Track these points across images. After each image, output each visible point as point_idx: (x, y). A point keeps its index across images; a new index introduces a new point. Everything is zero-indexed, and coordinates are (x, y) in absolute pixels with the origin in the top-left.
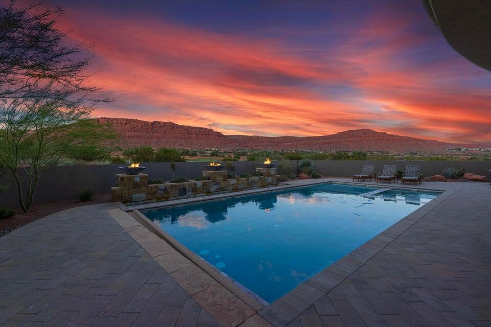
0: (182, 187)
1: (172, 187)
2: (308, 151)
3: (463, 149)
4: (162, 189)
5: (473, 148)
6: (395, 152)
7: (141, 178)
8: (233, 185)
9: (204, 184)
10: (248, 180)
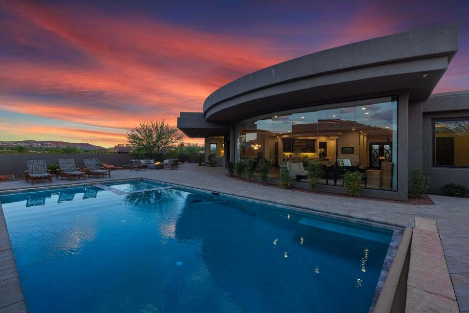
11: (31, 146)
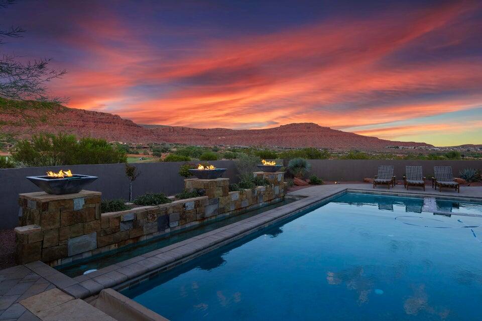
0: (163, 214)
1: (146, 214)
2: (245, 147)
3: (401, 147)
4: (129, 221)
5: (409, 146)
6: (338, 149)
7: (88, 200)
8: (235, 202)
9: (197, 204)
10: (253, 192)
11: (468, 151)
